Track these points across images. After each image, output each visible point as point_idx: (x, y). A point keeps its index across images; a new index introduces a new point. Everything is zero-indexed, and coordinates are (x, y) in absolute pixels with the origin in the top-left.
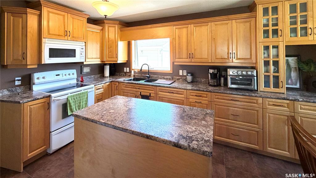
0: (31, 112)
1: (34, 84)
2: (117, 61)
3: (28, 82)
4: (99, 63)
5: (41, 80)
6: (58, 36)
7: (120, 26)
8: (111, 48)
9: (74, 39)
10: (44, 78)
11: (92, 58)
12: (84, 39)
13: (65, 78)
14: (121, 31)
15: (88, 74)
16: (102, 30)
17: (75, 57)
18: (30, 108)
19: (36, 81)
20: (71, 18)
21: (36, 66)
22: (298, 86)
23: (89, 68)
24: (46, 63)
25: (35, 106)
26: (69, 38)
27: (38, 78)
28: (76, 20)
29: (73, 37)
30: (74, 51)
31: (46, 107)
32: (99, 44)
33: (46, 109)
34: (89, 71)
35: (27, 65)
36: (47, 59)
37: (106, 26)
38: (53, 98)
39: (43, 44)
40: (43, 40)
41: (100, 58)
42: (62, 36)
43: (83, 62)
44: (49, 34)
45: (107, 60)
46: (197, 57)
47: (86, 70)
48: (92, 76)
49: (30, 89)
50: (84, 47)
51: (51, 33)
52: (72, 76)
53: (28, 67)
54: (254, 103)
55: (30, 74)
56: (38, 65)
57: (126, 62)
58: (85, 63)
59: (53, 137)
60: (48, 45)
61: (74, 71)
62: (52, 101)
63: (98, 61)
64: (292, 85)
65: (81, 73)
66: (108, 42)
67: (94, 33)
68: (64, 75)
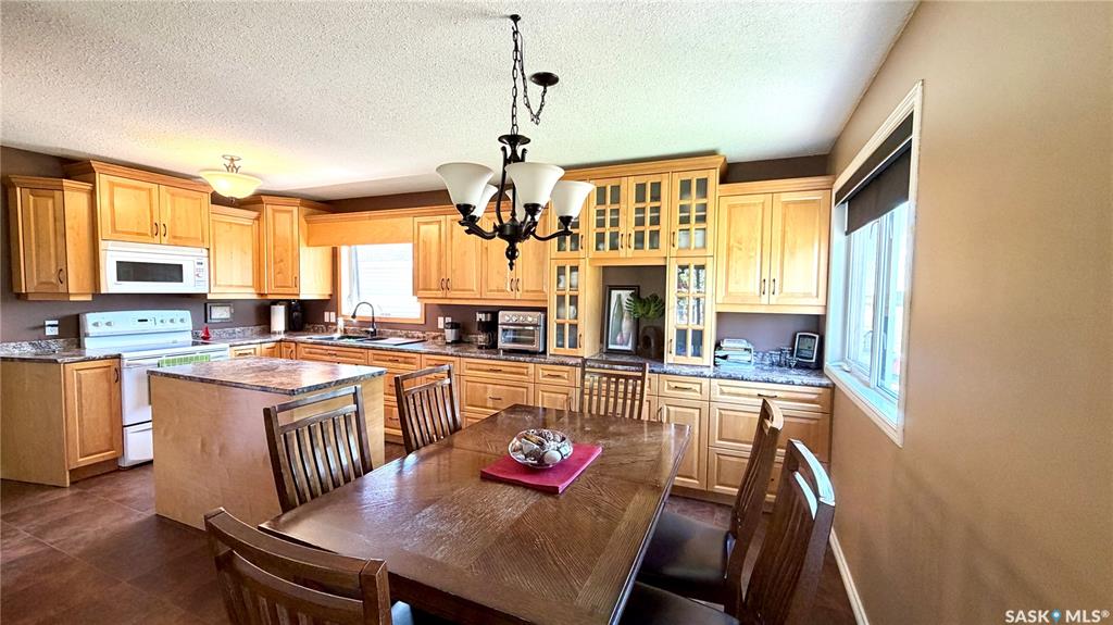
0: (80, 382)
1: (86, 335)
2: (298, 295)
3: (73, 331)
4: (255, 297)
5: (103, 329)
6: (138, 236)
7: (305, 210)
8: (282, 264)
9: (177, 241)
10: (108, 324)
11: (231, 286)
12: (203, 241)
13: (160, 327)
14: (308, 222)
15: (223, 324)
16: (258, 219)
17: (182, 281)
18: (79, 376)
19: (90, 329)
20: (169, 196)
21: (89, 298)
22: (629, 347)
23: (227, 309)
24: (110, 292)
25: (87, 372)
26: (164, 240)
27: (96, 324)
28: (183, 199)
29: (175, 237)
30: (180, 267)
31: (112, 377)
32: (250, 253)
33: (113, 381)
34: (228, 316)
35: (68, 294)
36: (111, 284)
37: (269, 209)
38: (126, 361)
39: (102, 254)
40: (102, 245)
41: (253, 287)
42: (146, 235)
43: (206, 295)
44: (115, 230)
45: (272, 290)
46: (455, 287)
47: (219, 314)
48: (237, 330)
49: (80, 345)
50: (205, 260)
51: (119, 228)
52: (178, 326)
53: (72, 299)
54: (523, 374)
55: (78, 316)
56: (93, 295)
57: (327, 298)
58: (209, 297)
59: (129, 435)
60: (113, 254)
61: (186, 314)
62: (125, 366)
63: (250, 294)
64: (621, 344)
65: (206, 321)
66: (274, 247)
67: (234, 226)
68: (158, 321)
